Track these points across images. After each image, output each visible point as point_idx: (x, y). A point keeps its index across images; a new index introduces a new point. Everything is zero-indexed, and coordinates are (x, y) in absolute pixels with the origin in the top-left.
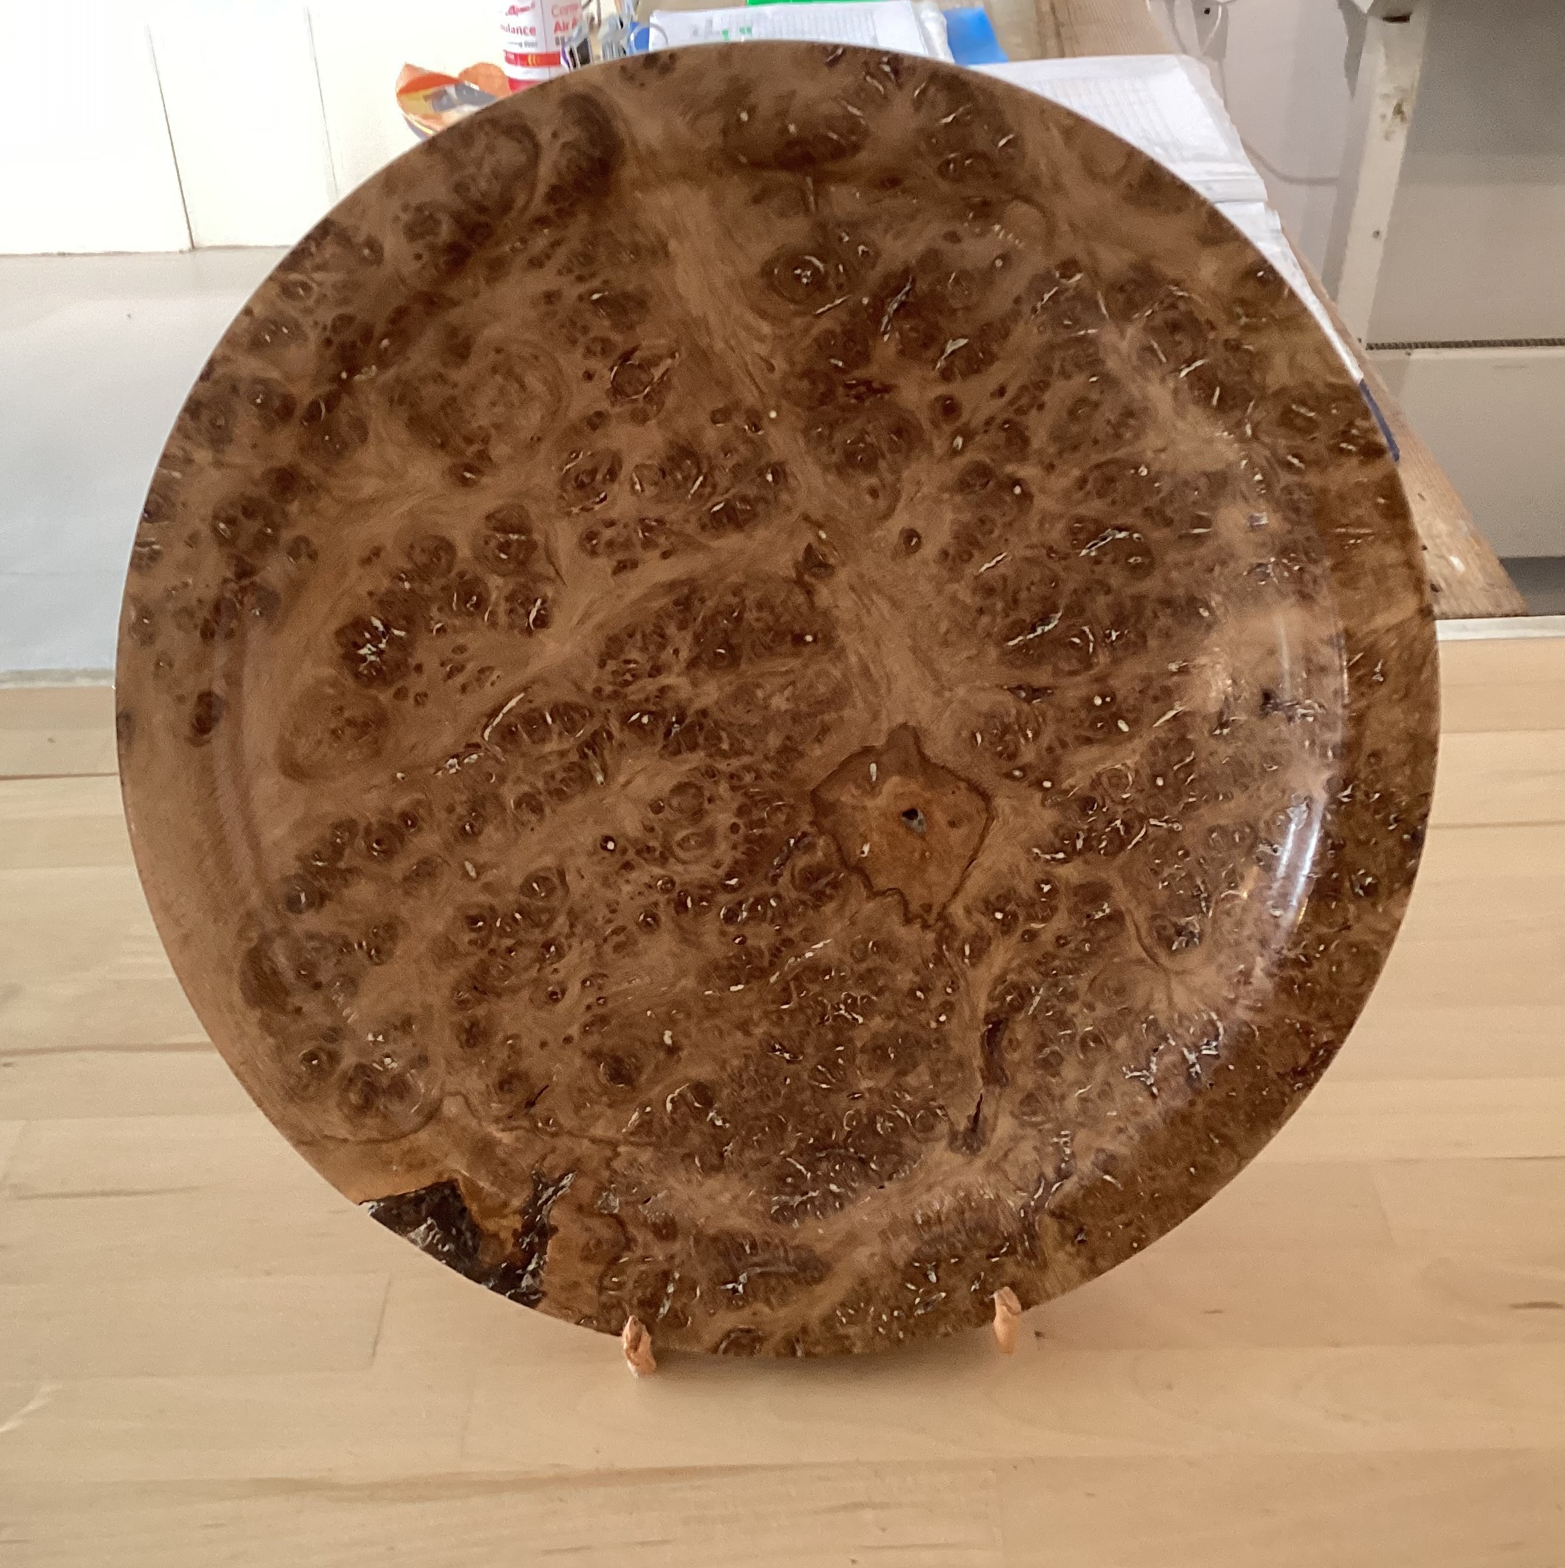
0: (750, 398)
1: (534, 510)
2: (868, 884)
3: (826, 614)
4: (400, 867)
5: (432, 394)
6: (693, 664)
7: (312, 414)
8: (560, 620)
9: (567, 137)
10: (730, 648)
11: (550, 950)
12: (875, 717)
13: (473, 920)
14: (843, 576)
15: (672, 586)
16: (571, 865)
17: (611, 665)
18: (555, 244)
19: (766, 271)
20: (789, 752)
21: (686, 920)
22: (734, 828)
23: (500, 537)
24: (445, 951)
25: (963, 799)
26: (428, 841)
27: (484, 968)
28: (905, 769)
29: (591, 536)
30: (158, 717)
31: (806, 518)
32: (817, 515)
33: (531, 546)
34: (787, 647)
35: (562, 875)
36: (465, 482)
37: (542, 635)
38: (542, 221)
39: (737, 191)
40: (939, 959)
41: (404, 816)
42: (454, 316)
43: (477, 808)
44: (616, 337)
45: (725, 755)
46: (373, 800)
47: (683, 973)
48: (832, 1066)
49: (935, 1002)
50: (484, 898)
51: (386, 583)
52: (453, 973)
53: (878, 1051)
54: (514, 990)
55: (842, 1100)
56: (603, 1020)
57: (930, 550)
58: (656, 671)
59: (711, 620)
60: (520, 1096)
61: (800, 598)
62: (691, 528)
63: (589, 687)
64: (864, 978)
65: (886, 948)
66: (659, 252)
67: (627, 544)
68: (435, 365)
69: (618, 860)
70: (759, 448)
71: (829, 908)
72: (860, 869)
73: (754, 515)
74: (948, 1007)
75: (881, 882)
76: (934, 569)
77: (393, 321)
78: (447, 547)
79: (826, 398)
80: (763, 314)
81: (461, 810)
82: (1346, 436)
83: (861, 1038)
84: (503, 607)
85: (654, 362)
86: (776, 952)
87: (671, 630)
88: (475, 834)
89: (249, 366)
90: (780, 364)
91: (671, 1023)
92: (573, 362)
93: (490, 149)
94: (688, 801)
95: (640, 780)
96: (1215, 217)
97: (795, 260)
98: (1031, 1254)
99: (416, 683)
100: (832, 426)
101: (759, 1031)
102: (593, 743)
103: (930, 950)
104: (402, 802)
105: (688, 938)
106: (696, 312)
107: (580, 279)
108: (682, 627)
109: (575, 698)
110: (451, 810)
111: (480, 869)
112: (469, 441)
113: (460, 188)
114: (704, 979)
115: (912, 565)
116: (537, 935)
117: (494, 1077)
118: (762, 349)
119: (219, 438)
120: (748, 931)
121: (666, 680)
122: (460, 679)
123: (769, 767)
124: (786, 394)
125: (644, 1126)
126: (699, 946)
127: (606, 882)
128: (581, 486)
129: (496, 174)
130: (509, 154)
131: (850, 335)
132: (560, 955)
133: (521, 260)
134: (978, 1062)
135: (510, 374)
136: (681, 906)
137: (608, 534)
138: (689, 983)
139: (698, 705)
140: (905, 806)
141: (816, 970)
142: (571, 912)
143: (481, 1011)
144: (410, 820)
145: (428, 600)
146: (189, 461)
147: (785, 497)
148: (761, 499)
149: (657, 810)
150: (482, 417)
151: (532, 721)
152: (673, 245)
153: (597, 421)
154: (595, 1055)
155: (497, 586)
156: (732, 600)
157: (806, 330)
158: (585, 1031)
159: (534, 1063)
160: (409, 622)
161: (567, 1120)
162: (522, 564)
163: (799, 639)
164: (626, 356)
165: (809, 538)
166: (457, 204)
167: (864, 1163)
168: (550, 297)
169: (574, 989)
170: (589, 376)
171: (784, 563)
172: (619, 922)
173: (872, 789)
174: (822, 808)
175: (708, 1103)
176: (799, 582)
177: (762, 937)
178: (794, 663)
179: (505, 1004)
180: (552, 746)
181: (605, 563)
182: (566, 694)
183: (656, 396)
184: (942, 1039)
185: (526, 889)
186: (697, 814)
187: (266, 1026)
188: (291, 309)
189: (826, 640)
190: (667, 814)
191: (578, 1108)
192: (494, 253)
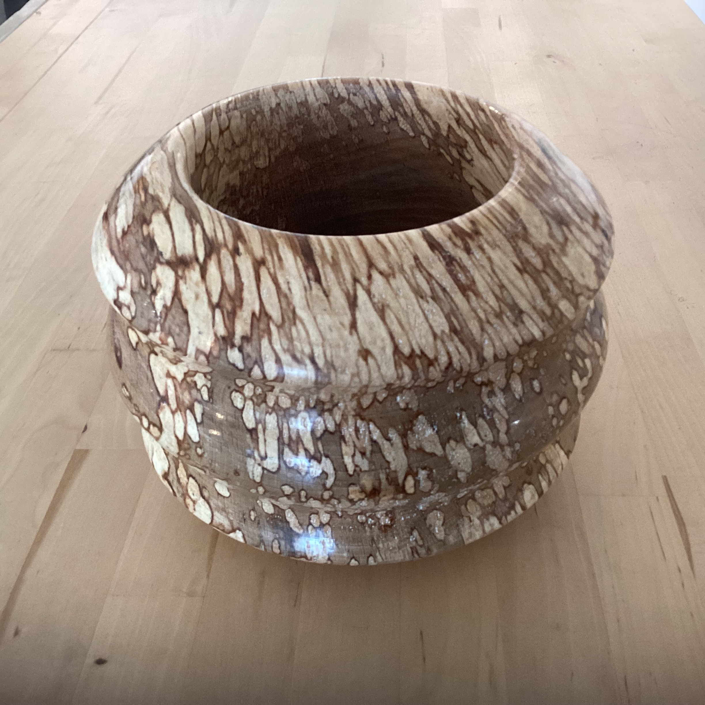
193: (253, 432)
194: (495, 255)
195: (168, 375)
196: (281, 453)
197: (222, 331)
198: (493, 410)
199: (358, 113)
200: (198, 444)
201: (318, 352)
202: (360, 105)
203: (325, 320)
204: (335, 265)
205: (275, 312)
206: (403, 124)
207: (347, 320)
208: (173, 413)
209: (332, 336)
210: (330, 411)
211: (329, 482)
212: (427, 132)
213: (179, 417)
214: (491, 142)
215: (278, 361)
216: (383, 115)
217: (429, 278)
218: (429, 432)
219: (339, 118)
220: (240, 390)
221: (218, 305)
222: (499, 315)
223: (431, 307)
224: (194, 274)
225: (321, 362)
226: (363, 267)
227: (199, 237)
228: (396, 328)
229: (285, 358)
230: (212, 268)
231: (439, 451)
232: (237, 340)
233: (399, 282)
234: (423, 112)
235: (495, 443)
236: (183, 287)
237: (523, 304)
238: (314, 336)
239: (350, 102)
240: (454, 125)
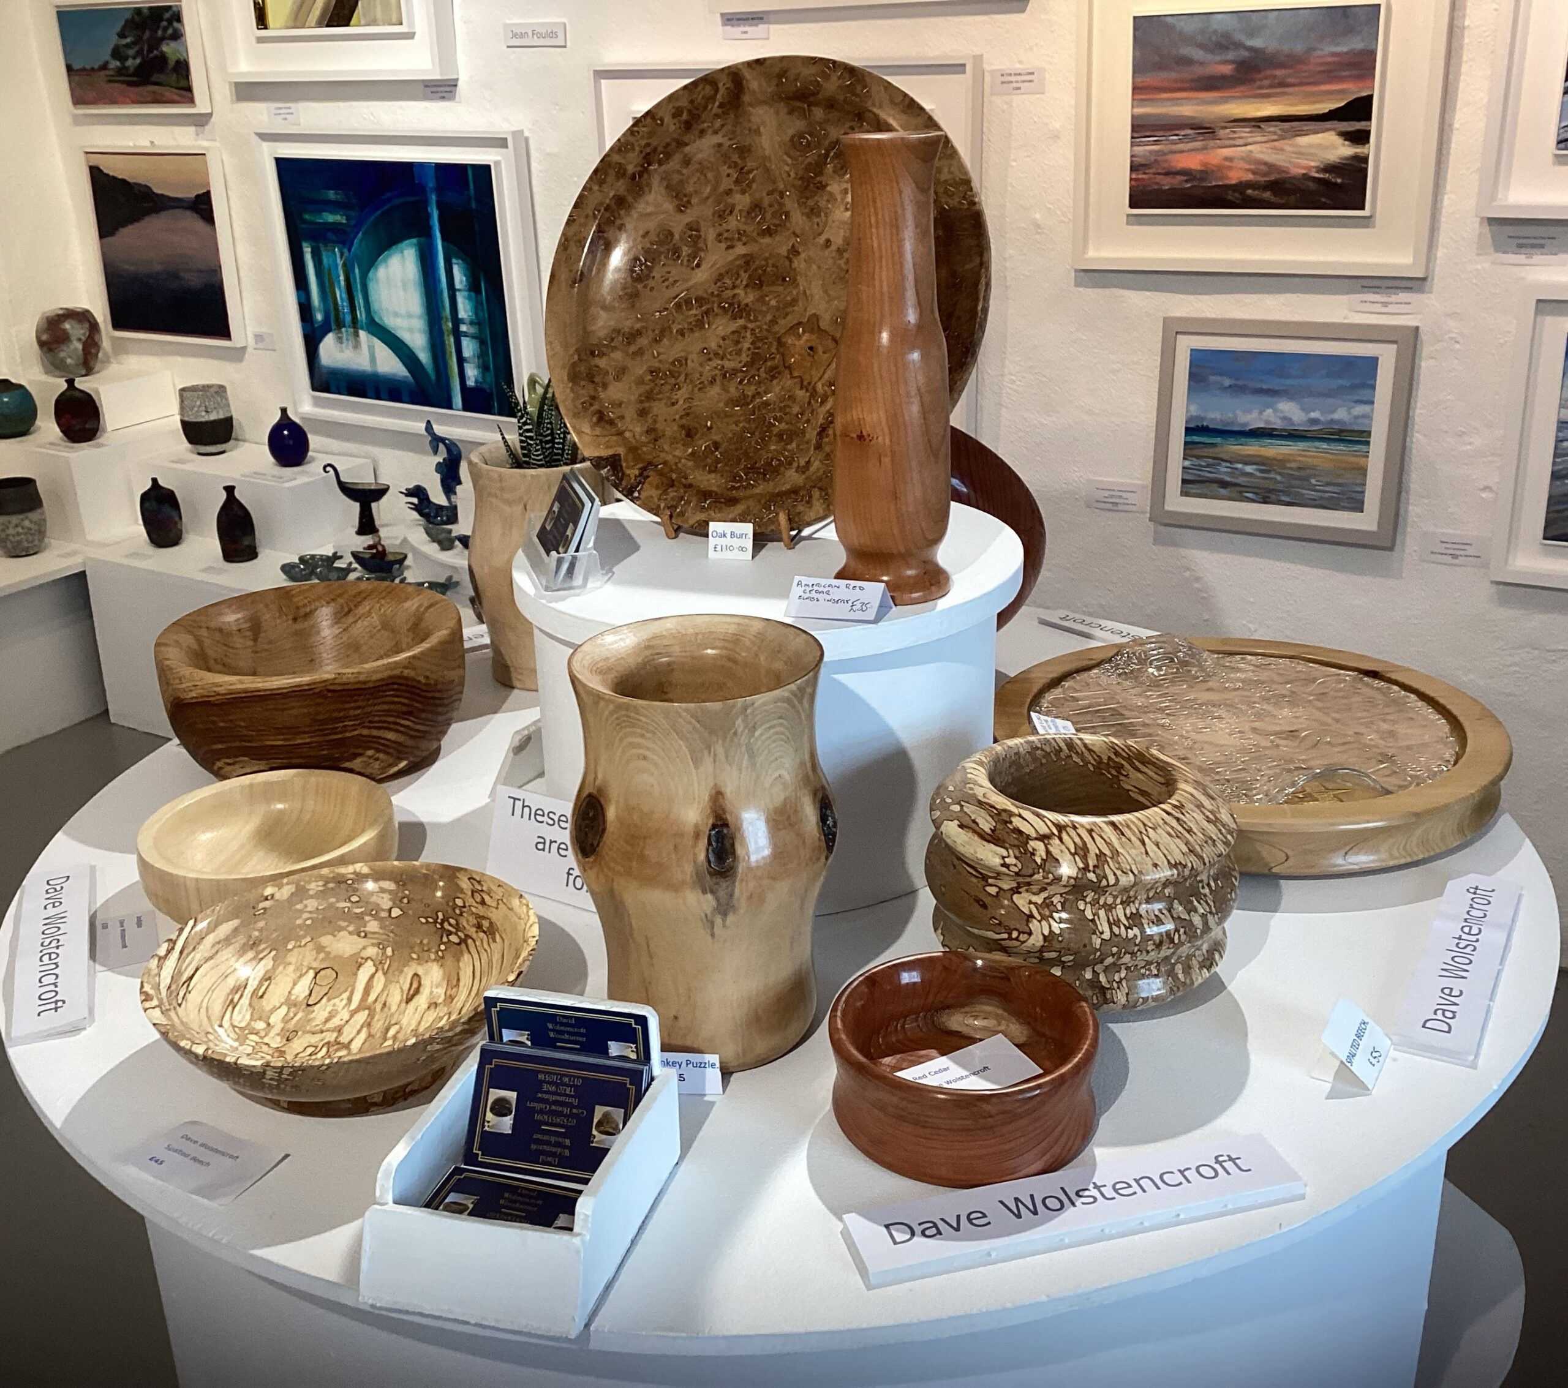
0: (781, 186)
1: (702, 223)
2: (791, 374)
3: (795, 270)
4: (633, 348)
5: (676, 178)
6: (747, 286)
7: (633, 177)
8: (704, 266)
9: (728, 85)
10: (760, 281)
11: (676, 387)
12: (805, 310)
13: (652, 372)
14: (803, 256)
15: (744, 256)
16: (690, 357)
17: (719, 284)
18: (723, 126)
19: (792, 140)
20: (774, 322)
21: (725, 383)
22: (749, 349)
23: (689, 233)
24: (640, 382)
25: (829, 343)
26: (643, 341)
27: (652, 390)
28: (812, 331)
29: (720, 234)
30: (563, 276)
31: (794, 233)
32: (798, 232)
33: (700, 237)
34: (780, 282)
35: (686, 360)
36: (681, 211)
37: (697, 270)
38: (717, 116)
39: (783, 108)
40: (809, 403)
41: (638, 330)
42: (687, 149)
43: (663, 332)
44: (739, 161)
45: (752, 322)
46: (628, 323)
47: (720, 401)
48: (763, 439)
49: (805, 418)
50: (657, 365)
51: (648, 245)
52: (642, 389)
53: (780, 436)
54: (660, 400)
55: (764, 453)
56: (688, 414)
57: (833, 247)
58: (734, 287)
59: (756, 270)
60: (653, 436)
61: (787, 263)
62: (755, 234)
63: (710, 291)
64: (781, 409)
65: (792, 398)
66: (758, 132)
67: (732, 239)
68: (678, 167)
69: (707, 357)
70: (781, 205)
71: (775, 382)
72: (789, 368)
73: (776, 231)
74: (808, 421)
75: (796, 374)
76: (834, 254)
77: (665, 147)
78: (672, 234)
79: (806, 187)
80: (789, 156)
81: (657, 332)
82: (964, 198)
83: (775, 431)
84: (686, 259)
85: (750, 172)
86: (754, 397)
87: (742, 273)
88: (660, 340)
89: (616, 158)
90: (792, 174)
91: (711, 418)
92: (725, 170)
93: (703, 89)
94: (735, 337)
95: (720, 328)
96: (930, 118)
97: (801, 136)
98: (808, 502)
99: (651, 283)
100: (807, 198)
101: (741, 425)
102: (707, 313)
103: (807, 400)
104: (638, 326)
105: (725, 389)
106: (767, 153)
107: (730, 139)
108: (745, 272)
109: (705, 295)
110: (653, 331)
111: (659, 354)
112: (685, 196)
113: (692, 102)
114: (727, 405)
115: (827, 252)
116: (673, 381)
117: (645, 428)
118: (787, 168)
119: (601, 183)
120: (746, 388)
121: (736, 291)
122: (666, 283)
123: (765, 327)
124: (793, 186)
125: (693, 454)
126: (728, 392)
127: (701, 365)
128: (720, 216)
129: (703, 97)
130: (708, 90)
131: (817, 164)
132: (679, 388)
133: (710, 131)
134: (814, 441)
135: (702, 173)
136: (725, 376)
137: (726, 235)
138: (721, 405)
139: (745, 302)
140: (809, 345)
141: (766, 404)
142: (686, 375)
143: (647, 405)
144: (639, 333)
145: (662, 253)
146: (591, 189)
147: (788, 224)
148: (780, 225)
149: (724, 339)
150: (690, 189)
151: (688, 301)
152: (762, 129)
153: (729, 192)
154: (683, 427)
155: (685, 251)
156: (763, 262)
157: (802, 163)
158: (681, 418)
159: (660, 426)
160: (653, 261)
161: (666, 447)
162: (695, 243)
163: (784, 279)
164: (742, 169)
165: (793, 240)
166: (690, 107)
167: (765, 475)
168: (720, 145)
169: (681, 402)
170: (728, 175)
171: (783, 251)
172: (703, 379)
173: (799, 337)
174: (780, 343)
175: (717, 449)
176: (787, 257)
177: (750, 391)
178: (781, 288)
179: (656, 403)
180: (694, 312)
181: (723, 245)
182: (701, 293)
183: (749, 186)
184: (803, 432)
185: (673, 362)
186: (737, 342)
187: (572, 390)
188: (632, 139)
189: (794, 280)
190: (727, 342)
191: (671, 444)
192: (702, 126)
193: (1093, 921)
194: (1195, 815)
195: (1030, 902)
196: (1111, 929)
197: (1081, 865)
198: (1205, 896)
199: (1047, 755)
200: (1060, 935)
201: (1134, 867)
202: (1048, 750)
203: (1133, 852)
204: (1128, 826)
205: (1107, 852)
206: (1075, 758)
207: (1143, 850)
208: (1040, 921)
209: (1138, 859)
210: (1133, 902)
211: (1138, 941)
212: (1092, 761)
213: (1044, 923)
214: (1143, 763)
215: (1115, 874)
216: (1062, 755)
217: (1172, 828)
218: (1181, 908)
219: (1035, 759)
220: (1084, 899)
221: (1076, 853)
222: (1206, 842)
223: (1178, 841)
224: (1056, 841)
225: (1136, 872)
226: (1141, 825)
227: (1049, 824)
228: (1166, 852)
229: (1118, 873)
230: (1064, 836)
231: (1187, 918)
232: (1091, 868)
233: (1160, 831)
234: (1090, 750)
235: (1211, 913)
236: (1051, 848)
237: (1214, 837)
238: (1130, 860)
239: (1042, 750)
240: (1113, 756)
